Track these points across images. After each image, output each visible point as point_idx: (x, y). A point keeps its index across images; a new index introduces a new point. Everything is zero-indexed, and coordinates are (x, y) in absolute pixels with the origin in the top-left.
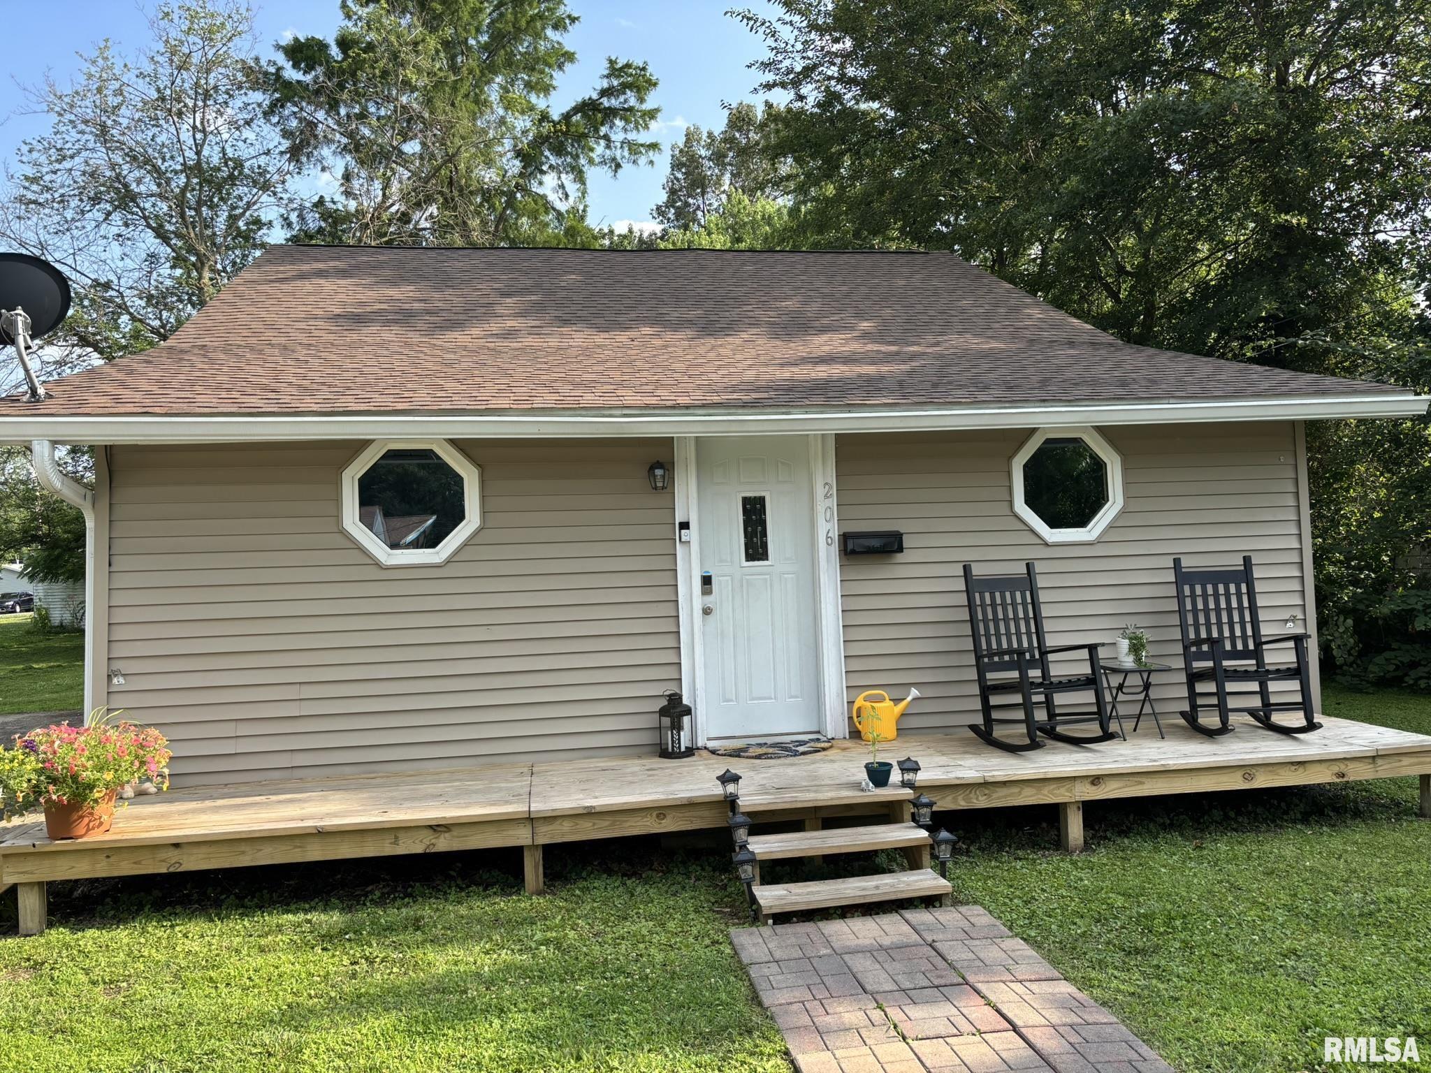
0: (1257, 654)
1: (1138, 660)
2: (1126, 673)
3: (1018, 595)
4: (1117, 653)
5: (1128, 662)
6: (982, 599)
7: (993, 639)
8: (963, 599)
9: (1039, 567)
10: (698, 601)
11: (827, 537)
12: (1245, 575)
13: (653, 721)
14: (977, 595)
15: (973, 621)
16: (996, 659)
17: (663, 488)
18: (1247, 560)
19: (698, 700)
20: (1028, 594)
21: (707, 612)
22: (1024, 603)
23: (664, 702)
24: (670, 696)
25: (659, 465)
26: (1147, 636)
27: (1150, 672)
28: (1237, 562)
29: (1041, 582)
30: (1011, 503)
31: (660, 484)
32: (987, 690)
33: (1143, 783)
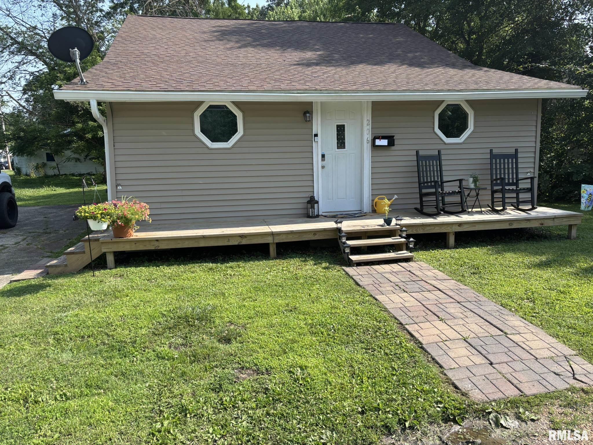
0: (517, 184)
1: (475, 185)
2: (471, 189)
3: (435, 162)
4: (468, 183)
5: (472, 186)
6: (422, 163)
7: (425, 178)
8: (415, 163)
9: (442, 152)
10: (320, 163)
11: (367, 140)
12: (515, 156)
13: (305, 206)
14: (420, 162)
15: (418, 172)
16: (426, 184)
17: (309, 121)
18: (516, 150)
19: (320, 199)
20: (438, 161)
21: (323, 167)
22: (437, 165)
23: (309, 199)
24: (311, 197)
25: (307, 112)
26: (480, 177)
27: (479, 189)
28: (513, 151)
29: (443, 157)
30: (434, 128)
31: (308, 120)
32: (422, 195)
33: (475, 226)
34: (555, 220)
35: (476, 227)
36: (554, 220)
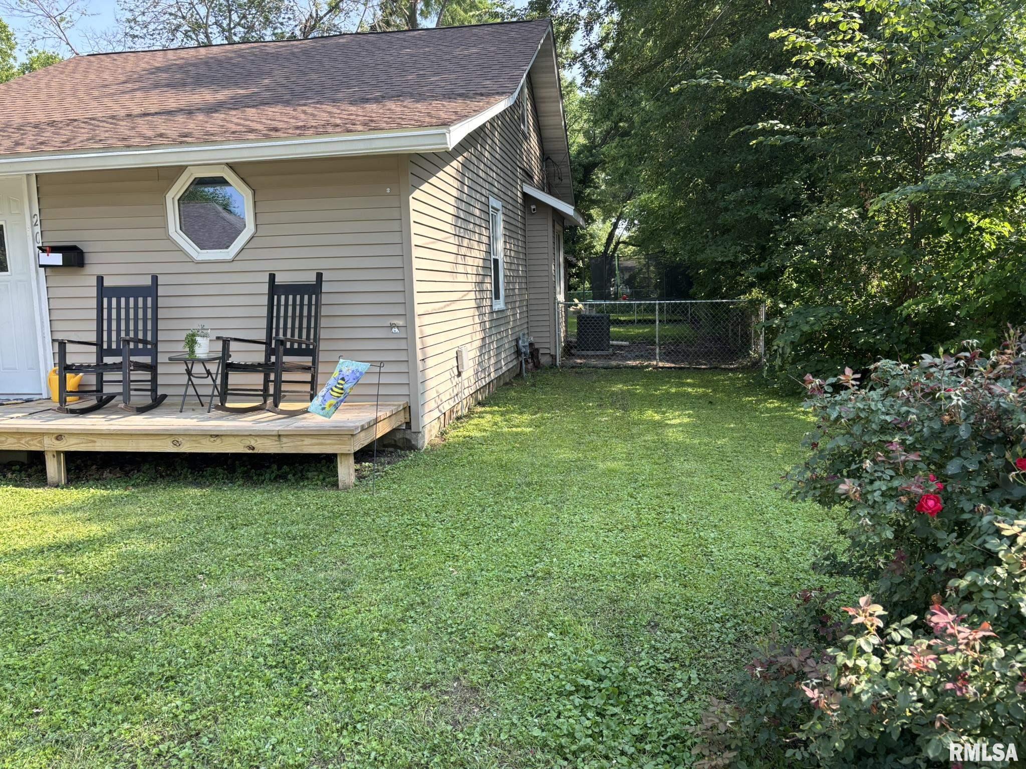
11: (36, 255)
12: (316, 289)
15: (98, 319)
18: (319, 277)
33: (95, 442)
34: (284, 440)
35: (97, 444)
36: (279, 440)
